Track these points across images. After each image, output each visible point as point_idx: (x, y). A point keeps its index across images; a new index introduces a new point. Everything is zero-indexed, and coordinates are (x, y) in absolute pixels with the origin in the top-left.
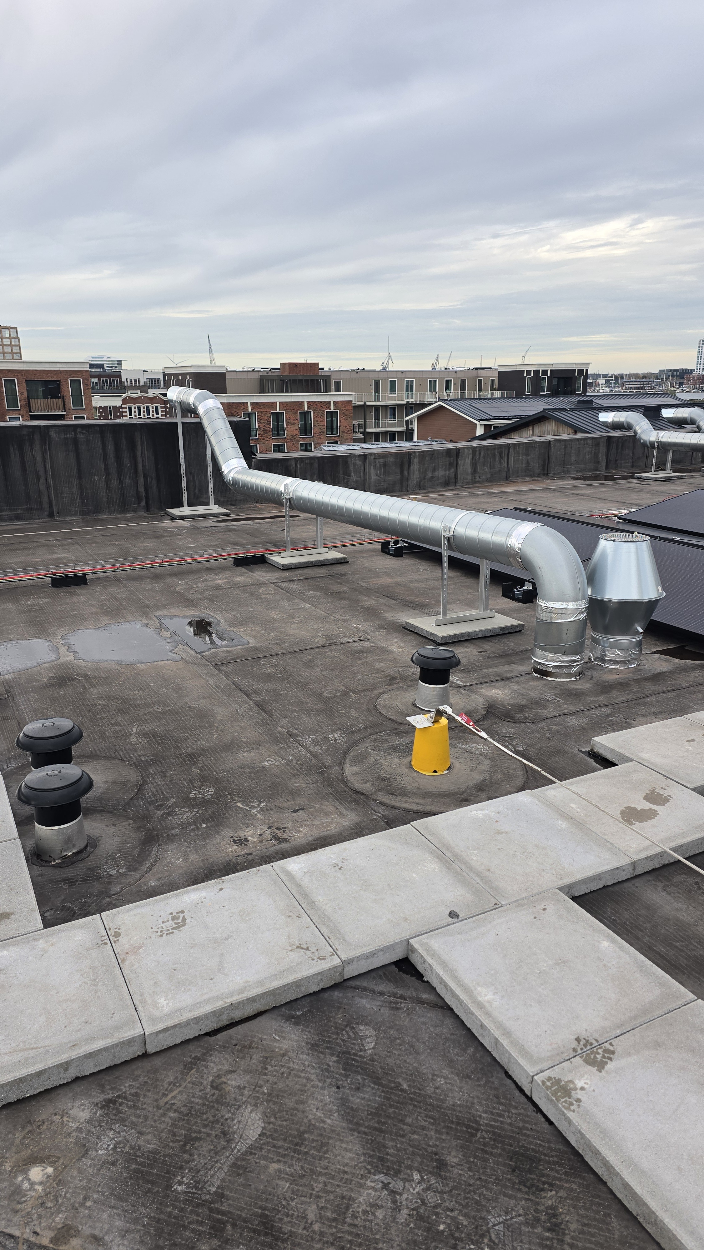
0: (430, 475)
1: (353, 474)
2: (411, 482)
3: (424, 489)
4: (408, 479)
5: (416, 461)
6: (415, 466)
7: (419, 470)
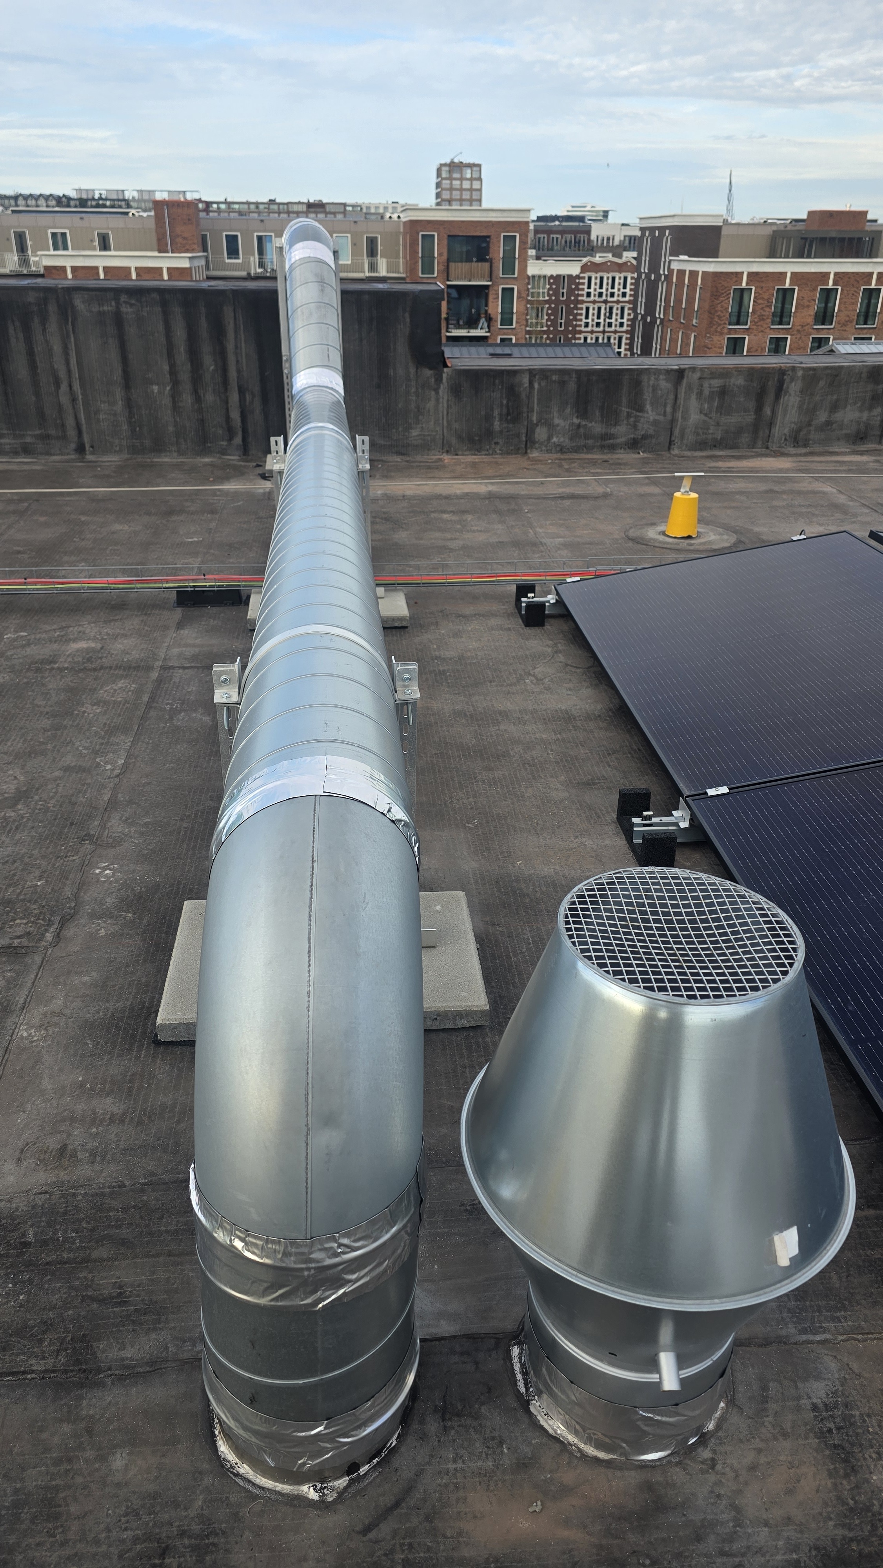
0: (822, 417)
1: (648, 407)
2: (776, 431)
3: (805, 446)
4: (771, 424)
5: (794, 388)
6: (792, 398)
7: (800, 407)
